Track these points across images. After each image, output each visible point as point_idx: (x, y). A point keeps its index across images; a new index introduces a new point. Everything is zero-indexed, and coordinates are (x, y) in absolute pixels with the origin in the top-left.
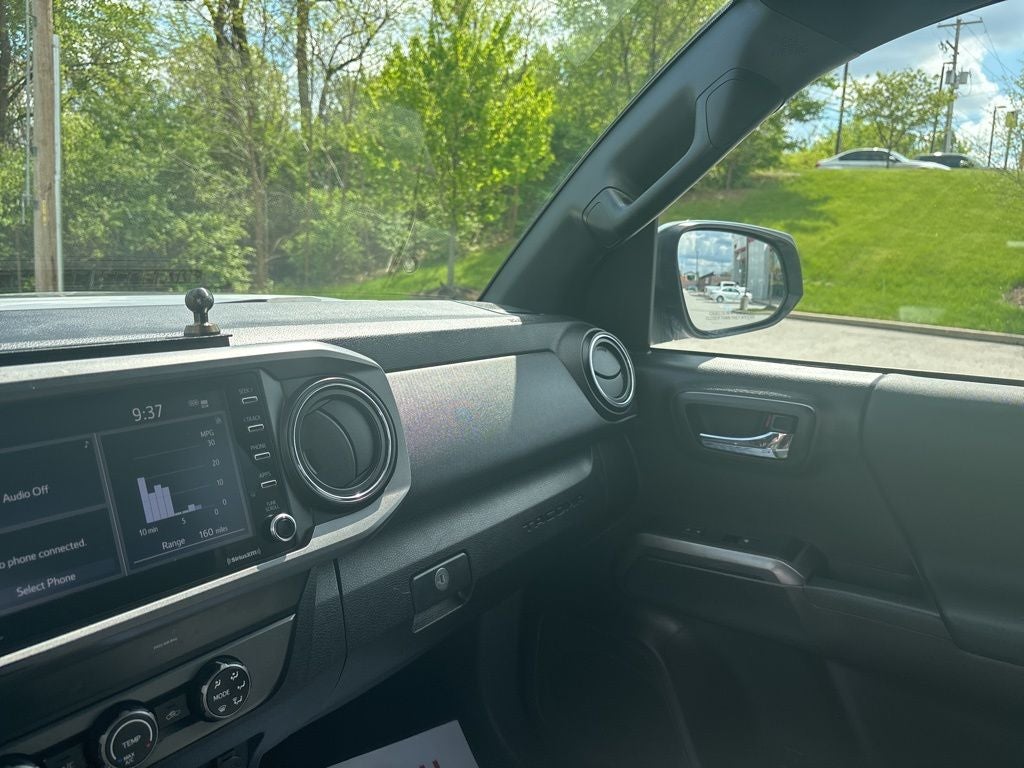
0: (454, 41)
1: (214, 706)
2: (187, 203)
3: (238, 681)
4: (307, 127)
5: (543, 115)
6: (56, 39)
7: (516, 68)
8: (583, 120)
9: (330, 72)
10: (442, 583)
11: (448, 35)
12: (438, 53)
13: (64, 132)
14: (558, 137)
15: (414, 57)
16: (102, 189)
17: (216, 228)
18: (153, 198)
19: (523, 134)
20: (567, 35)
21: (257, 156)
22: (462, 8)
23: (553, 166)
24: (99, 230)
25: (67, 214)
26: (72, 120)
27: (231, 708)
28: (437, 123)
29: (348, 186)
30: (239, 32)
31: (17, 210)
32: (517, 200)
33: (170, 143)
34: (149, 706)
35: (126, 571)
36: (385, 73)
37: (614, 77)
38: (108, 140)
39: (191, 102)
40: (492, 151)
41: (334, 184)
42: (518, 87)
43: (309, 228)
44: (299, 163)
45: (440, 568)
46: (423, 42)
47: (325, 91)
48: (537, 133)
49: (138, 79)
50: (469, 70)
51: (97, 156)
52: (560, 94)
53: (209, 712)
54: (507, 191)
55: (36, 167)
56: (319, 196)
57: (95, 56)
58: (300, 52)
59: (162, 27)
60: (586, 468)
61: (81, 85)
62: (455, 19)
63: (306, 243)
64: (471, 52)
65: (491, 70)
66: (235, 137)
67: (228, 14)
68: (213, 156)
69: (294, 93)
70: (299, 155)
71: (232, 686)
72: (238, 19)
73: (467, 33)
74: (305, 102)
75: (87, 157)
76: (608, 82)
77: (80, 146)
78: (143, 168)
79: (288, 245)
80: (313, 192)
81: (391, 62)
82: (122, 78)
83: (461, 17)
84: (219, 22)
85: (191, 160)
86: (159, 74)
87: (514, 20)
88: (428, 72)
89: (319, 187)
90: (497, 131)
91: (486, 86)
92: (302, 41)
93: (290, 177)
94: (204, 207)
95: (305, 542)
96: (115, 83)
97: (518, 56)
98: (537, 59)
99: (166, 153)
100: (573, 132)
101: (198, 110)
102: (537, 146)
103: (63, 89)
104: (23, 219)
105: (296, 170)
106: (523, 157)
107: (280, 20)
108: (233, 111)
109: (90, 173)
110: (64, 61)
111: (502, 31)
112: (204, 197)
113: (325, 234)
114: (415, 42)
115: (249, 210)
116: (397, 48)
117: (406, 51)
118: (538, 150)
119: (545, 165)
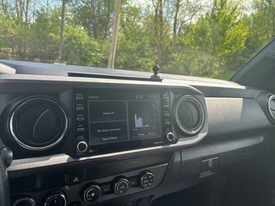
0: (219, 13)
1: (144, 184)
2: (142, 55)
3: (151, 179)
4: (175, 37)
5: (244, 34)
6: (120, 15)
7: (237, 21)
8: (256, 36)
9: (183, 22)
10: (210, 165)
11: (217, 12)
12: (214, 17)
13: (118, 37)
14: (247, 41)
15: (206, 18)
16: (124, 51)
17: (148, 62)
18: (135, 54)
19: (237, 40)
20: (255, 12)
21: (161, 44)
22: (223, 4)
23: (245, 50)
24: (122, 61)
25: (116, 57)
26: (120, 34)
27: (148, 186)
28: (210, 36)
29: (183, 53)
30: (161, 12)
31: (105, 55)
32: (232, 59)
33: (141, 40)
34: (128, 179)
35: (129, 140)
36: (198, 23)
37: (269, 24)
38: (127, 39)
39: (147, 30)
40: (226, 45)
41: (179, 52)
42: (237, 26)
43: (171, 63)
44: (171, 46)
45: (210, 160)
46: (210, 14)
47: (180, 28)
48: (241, 39)
49: (136, 25)
50: (222, 22)
51: (124, 43)
52: (250, 29)
53: (142, 185)
54: (229, 56)
55: (111, 45)
56: (175, 55)
57: (127, 19)
58: (175, 18)
59: (143, 12)
60: (262, 139)
61: (123, 26)
62: (220, 7)
63: (170, 68)
64: (224, 16)
65: (229, 21)
66: (156, 39)
67: (159, 8)
68: (150, 44)
69: (172, 29)
70: (171, 44)
71: (149, 179)
72: (161, 9)
73: (223, 11)
74: (175, 31)
75: (122, 43)
76: (267, 25)
77: (121, 41)
78: (134, 46)
79: (165, 68)
80: (174, 54)
81: (199, 19)
82: (132, 24)
83: (222, 6)
84: (156, 11)
85: (145, 44)
86: (140, 24)
87: (238, 7)
88: (210, 22)
89: (175, 53)
90: (228, 39)
91: (226, 26)
92: (176, 14)
93: (168, 50)
94: (146, 57)
95: (176, 142)
96: (130, 26)
97: (238, 18)
98: (243, 19)
99: (139, 43)
100: (253, 40)
101: (149, 32)
102: (240, 43)
103: (119, 27)
104: (107, 57)
105: (170, 48)
106: (236, 47)
107: (172, 10)
108: (156, 33)
109: (122, 47)
110: (121, 20)
111: (234, 10)
112: (147, 54)
113: (175, 65)
114: (208, 14)
115: (157, 58)
116: (202, 16)
117: (204, 16)
118: (240, 45)
119: (242, 49)
